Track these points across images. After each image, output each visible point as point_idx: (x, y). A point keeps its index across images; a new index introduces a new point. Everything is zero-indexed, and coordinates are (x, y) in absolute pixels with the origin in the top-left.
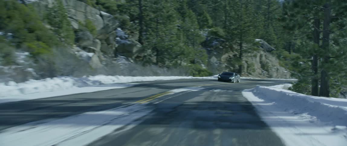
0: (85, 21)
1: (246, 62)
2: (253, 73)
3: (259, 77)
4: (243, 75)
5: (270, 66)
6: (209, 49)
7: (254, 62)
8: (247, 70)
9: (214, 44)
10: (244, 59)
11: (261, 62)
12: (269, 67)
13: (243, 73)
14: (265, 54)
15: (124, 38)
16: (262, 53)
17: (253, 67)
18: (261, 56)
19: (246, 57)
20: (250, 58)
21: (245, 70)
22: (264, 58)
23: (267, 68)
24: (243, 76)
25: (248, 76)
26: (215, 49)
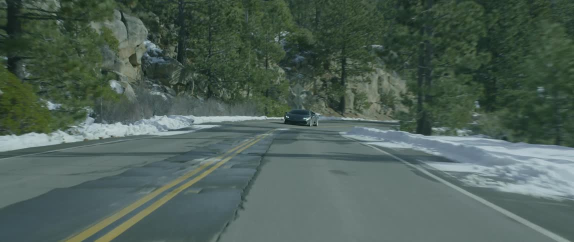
0: (101, 30)
1: (354, 91)
2: (364, 111)
3: (376, 117)
4: (347, 114)
5: (395, 97)
6: (289, 69)
7: (367, 90)
8: (355, 104)
9: (297, 59)
10: (350, 86)
11: (380, 90)
12: (396, 99)
13: (347, 111)
14: (388, 75)
15: (156, 54)
16: (382, 72)
17: (365, 99)
18: (380, 79)
19: (353, 82)
20: (360, 85)
21: (352, 106)
22: (385, 83)
23: (392, 102)
24: (348, 116)
25: (356, 115)
26: (298, 69)
